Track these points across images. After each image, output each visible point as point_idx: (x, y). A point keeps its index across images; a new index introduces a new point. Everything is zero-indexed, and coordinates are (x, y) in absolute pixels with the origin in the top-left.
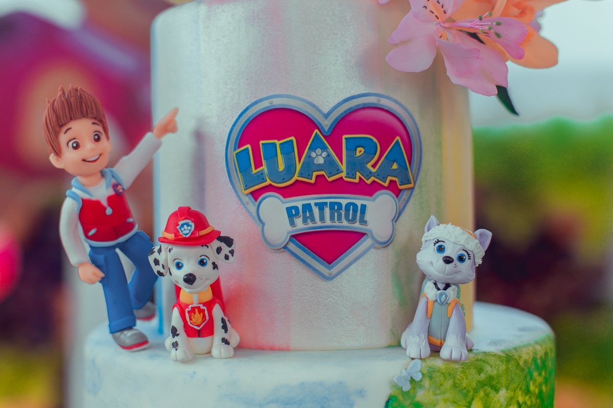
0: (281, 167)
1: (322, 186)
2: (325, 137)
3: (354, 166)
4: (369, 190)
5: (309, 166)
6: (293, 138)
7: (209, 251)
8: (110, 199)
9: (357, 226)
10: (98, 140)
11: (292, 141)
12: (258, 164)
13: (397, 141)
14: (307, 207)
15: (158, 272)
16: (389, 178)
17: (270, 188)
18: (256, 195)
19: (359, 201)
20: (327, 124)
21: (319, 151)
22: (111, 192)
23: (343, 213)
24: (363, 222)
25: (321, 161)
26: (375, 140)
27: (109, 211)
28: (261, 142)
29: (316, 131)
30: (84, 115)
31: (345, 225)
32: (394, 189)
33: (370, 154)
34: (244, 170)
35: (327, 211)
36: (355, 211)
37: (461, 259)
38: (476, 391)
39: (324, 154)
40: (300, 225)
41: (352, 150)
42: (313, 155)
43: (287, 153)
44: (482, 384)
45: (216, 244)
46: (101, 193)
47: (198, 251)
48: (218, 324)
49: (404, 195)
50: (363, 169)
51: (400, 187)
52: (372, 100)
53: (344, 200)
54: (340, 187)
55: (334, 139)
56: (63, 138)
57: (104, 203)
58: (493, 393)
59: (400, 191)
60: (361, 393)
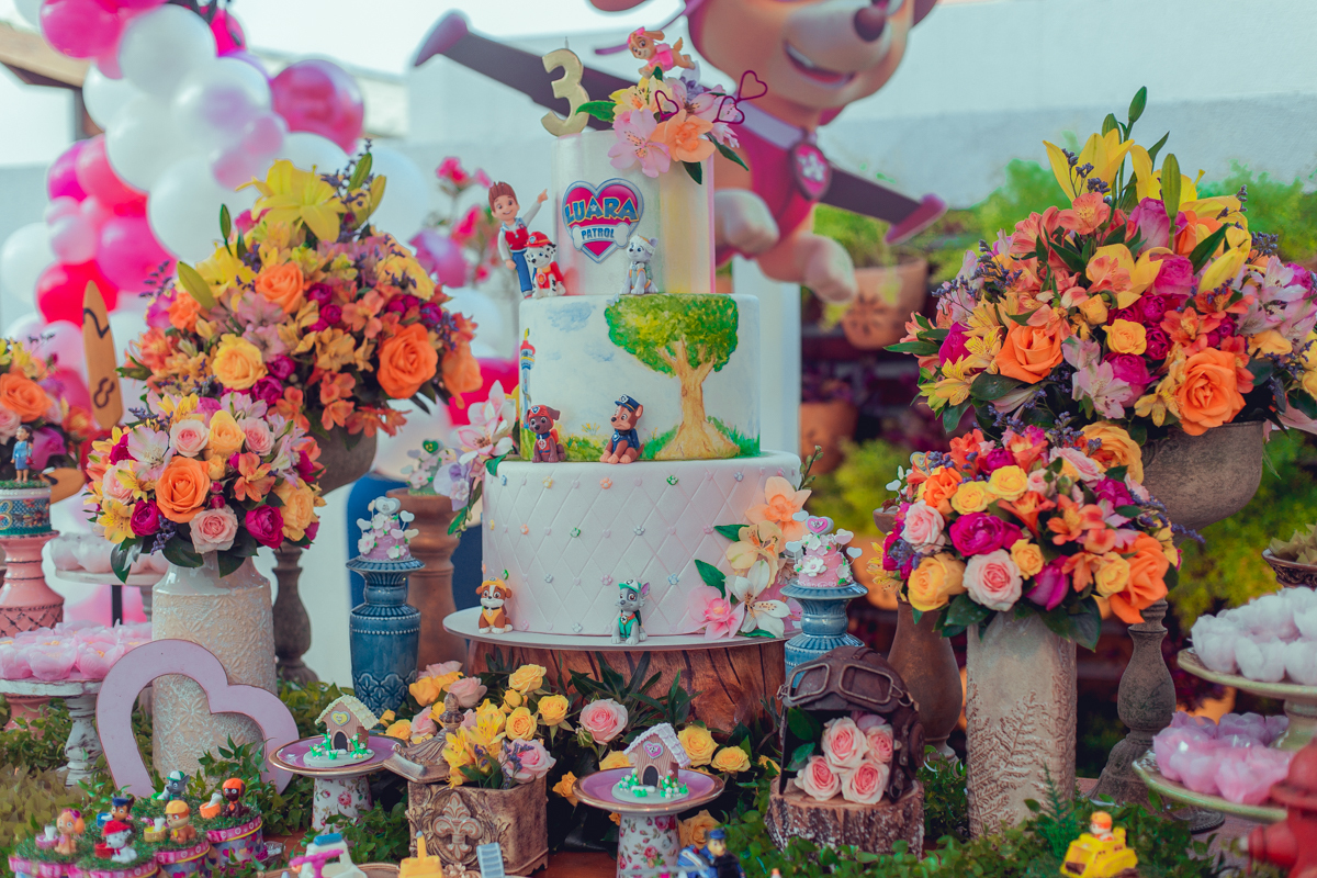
0: (580, 213)
1: (595, 221)
2: (596, 199)
3: (608, 211)
4: (615, 222)
5: (590, 212)
6: (584, 200)
7: (544, 250)
8: (518, 231)
9: (609, 239)
10: (510, 204)
11: (583, 202)
12: (572, 213)
13: (629, 200)
14: (589, 231)
16: (625, 217)
17: (576, 223)
18: (571, 226)
19: (610, 227)
20: (597, 193)
21: (594, 206)
22: (518, 228)
23: (603, 233)
24: (612, 237)
25: (594, 210)
26: (618, 200)
27: (517, 236)
28: (573, 203)
29: (593, 196)
30: (504, 194)
31: (604, 238)
32: (627, 221)
33: (616, 205)
34: (567, 216)
35: (597, 232)
36: (609, 232)
37: (639, 250)
39: (596, 207)
40: (587, 239)
41: (607, 204)
42: (592, 207)
43: (582, 207)
45: (547, 247)
46: (514, 228)
47: (539, 250)
48: (551, 283)
49: (633, 225)
50: (612, 212)
51: (631, 221)
52: (617, 181)
53: (604, 227)
54: (602, 221)
55: (600, 200)
56: (496, 204)
57: (515, 232)
58: (659, 312)
59: (631, 223)
60: (594, 307)
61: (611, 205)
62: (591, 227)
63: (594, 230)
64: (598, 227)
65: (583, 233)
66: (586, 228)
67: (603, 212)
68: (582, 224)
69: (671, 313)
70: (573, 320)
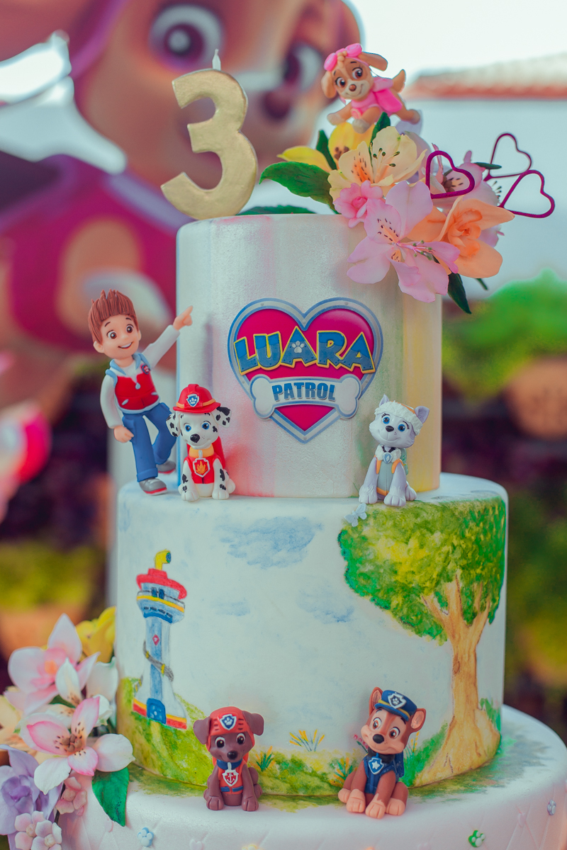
0: (269, 355)
1: (300, 370)
2: (302, 332)
3: (325, 355)
4: (337, 373)
5: (290, 354)
6: (278, 332)
7: (211, 418)
8: (139, 377)
9: (327, 402)
10: (130, 331)
11: (277, 335)
12: (252, 352)
13: (361, 335)
14: (288, 386)
15: (173, 433)
16: (354, 365)
17: (260, 371)
18: (250, 376)
19: (329, 382)
20: (304, 322)
21: (298, 343)
22: (140, 372)
23: (316, 392)
24: (332, 398)
25: (299, 350)
26: (343, 335)
27: (138, 386)
28: (254, 335)
29: (296, 327)
30: (120, 312)
31: (317, 400)
32: (358, 373)
33: (338, 345)
34: (241, 357)
35: (303, 389)
36: (326, 390)
37: (401, 428)
38: (413, 531)
39: (302, 345)
40: (283, 401)
41: (324, 342)
42: (294, 346)
43: (274, 344)
44: (418, 526)
45: (216, 412)
46: (132, 372)
47: (202, 418)
48: (217, 474)
49: (366, 379)
50: (332, 358)
51: (363, 372)
52: (341, 303)
53: (317, 381)
54: (314, 371)
55: (310, 333)
56: (104, 330)
57: (135, 380)
58: (428, 535)
59: (363, 374)
60: (320, 526)
61: (330, 344)
62: (292, 380)
63: (299, 386)
64: (304, 380)
65: (276, 391)
66: (282, 382)
67: (317, 356)
68: (273, 374)
69: (444, 536)
70: (276, 547)
